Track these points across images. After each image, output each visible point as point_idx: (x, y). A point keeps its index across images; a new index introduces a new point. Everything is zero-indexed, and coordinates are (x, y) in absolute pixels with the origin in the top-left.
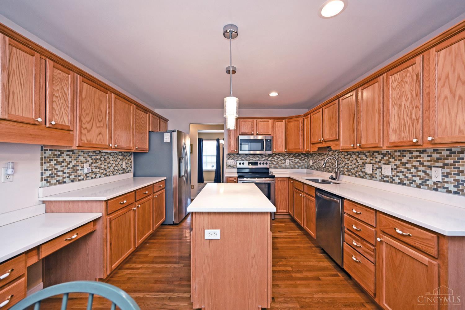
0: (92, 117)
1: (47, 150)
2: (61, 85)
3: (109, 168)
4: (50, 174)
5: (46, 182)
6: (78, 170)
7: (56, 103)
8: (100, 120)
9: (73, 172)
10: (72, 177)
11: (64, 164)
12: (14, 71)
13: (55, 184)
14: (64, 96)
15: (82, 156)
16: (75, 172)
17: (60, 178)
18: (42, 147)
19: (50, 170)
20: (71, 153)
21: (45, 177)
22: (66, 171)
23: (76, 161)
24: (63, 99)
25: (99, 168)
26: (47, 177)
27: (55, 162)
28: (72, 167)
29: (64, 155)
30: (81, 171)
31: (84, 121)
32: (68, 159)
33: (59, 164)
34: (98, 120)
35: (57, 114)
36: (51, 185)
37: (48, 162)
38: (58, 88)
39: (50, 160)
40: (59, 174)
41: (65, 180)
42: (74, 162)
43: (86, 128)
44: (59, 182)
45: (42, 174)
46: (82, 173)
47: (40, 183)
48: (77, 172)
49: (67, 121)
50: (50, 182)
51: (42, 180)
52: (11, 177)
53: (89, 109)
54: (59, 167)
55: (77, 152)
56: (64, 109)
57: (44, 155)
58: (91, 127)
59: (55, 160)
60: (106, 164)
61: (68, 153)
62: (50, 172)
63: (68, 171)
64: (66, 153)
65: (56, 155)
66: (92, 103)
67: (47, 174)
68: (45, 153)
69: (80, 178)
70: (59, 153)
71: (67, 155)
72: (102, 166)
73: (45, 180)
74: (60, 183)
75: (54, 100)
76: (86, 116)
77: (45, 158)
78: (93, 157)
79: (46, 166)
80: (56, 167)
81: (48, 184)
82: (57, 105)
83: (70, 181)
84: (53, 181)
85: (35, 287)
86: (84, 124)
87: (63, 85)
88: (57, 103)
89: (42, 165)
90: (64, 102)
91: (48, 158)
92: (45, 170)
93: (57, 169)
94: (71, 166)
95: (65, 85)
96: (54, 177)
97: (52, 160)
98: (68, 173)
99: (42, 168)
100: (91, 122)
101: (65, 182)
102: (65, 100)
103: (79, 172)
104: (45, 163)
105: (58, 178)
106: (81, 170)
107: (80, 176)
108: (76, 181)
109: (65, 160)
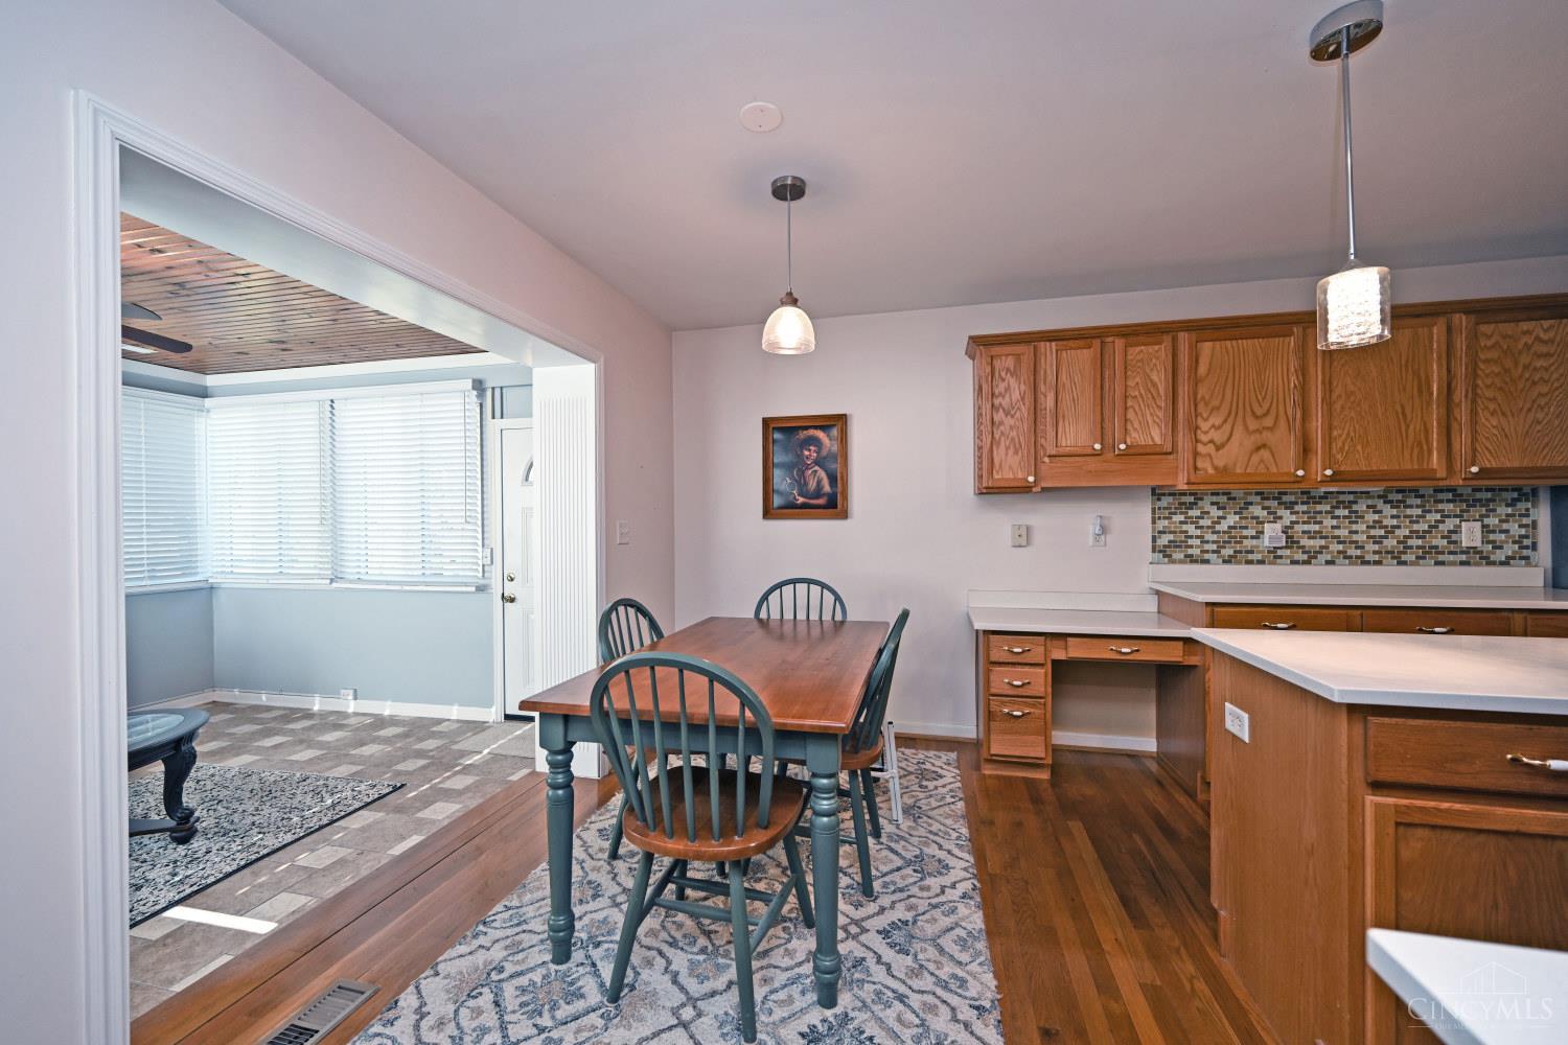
0: (1230, 413)
1: (1164, 495)
2: (1145, 372)
3: (1377, 541)
4: (1170, 542)
5: (1161, 555)
6: (1246, 537)
7: (1135, 410)
8: (1259, 412)
9: (1230, 542)
10: (1227, 552)
11: (1205, 522)
12: (1064, 384)
13: (1181, 562)
14: (1152, 389)
15: (1258, 504)
16: (1236, 542)
17: (1196, 552)
18: (1153, 490)
19: (1170, 532)
20: (1223, 499)
21: (1159, 546)
22: (1210, 537)
23: (1238, 516)
24: (1150, 396)
25: (1326, 537)
26: (1165, 546)
27: (1182, 518)
28: (1226, 529)
29: (1206, 504)
30: (1254, 542)
31: (1204, 426)
32: (1215, 512)
33: (1192, 523)
34: (1253, 413)
35: (1135, 429)
36: (1173, 562)
37: (1165, 518)
38: (1138, 379)
39: (1170, 513)
40: (1190, 542)
41: (1206, 556)
42: (1232, 519)
43: (1211, 441)
44: (1191, 559)
45: (1154, 539)
46: (1258, 547)
47: (1150, 556)
48: (1241, 542)
49: (1156, 436)
50: (1170, 556)
51: (1154, 551)
52: (1103, 537)
53: (1220, 396)
54: (1191, 529)
55: (1242, 495)
56: (1151, 414)
57: (1159, 504)
58: (1225, 438)
59: (1181, 513)
60: (1362, 527)
61: (1215, 499)
62: (1171, 537)
63: (1215, 537)
64: (1208, 499)
65: (1185, 503)
66: (1231, 375)
67: (1164, 540)
68: (1159, 500)
69: (1250, 557)
70: (1192, 499)
71: (1213, 504)
72: (1343, 533)
73: (1160, 551)
74: (1192, 562)
75: (1129, 403)
76: (1210, 414)
77: (1159, 508)
78: (1300, 508)
79: (1162, 524)
80: (1185, 527)
81: (1166, 559)
82: (1136, 413)
83: (1221, 560)
84: (1179, 555)
85: (1144, 739)
86: (1206, 433)
87: (1148, 371)
88: (1137, 408)
89: (1154, 522)
90: (1151, 401)
91: (1165, 508)
92: (1160, 532)
93: (1186, 532)
94: (1223, 526)
95: (1152, 370)
96: (1180, 547)
97: (1175, 514)
98: (1214, 542)
99: (1154, 529)
100: (1227, 427)
101: (1207, 562)
102: (1153, 398)
103: (1248, 543)
104: (1159, 518)
105: (1190, 551)
106: (1253, 537)
107: (1252, 552)
108: (1239, 563)
109: (1208, 513)
